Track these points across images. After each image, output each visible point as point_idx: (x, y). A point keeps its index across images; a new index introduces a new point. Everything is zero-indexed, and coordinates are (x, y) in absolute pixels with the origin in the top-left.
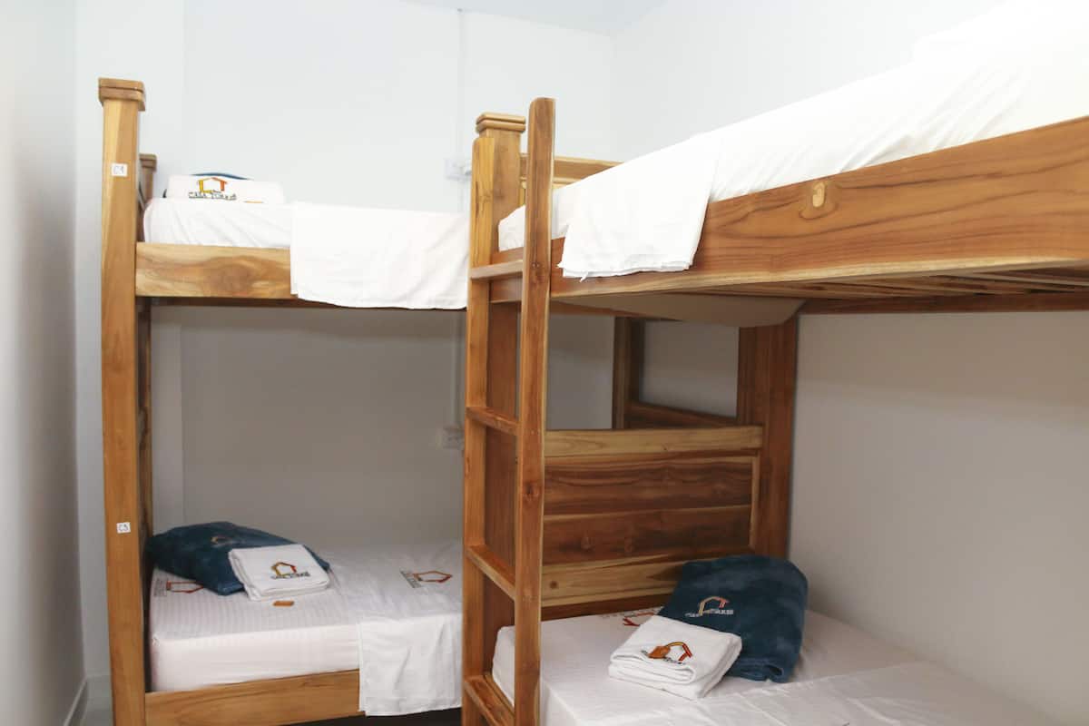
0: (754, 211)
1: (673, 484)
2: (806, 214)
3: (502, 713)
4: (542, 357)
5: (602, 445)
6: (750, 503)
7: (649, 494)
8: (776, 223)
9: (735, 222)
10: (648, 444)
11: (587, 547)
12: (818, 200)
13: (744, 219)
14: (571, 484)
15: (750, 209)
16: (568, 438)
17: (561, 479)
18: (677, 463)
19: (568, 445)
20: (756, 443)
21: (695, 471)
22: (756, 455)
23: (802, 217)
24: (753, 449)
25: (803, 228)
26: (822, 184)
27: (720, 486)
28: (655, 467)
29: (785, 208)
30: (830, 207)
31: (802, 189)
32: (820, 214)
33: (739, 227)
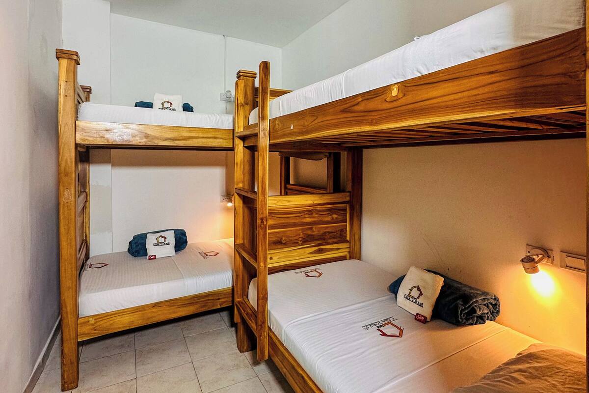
0: (362, 101)
1: (316, 215)
2: (388, 100)
3: (251, 315)
4: (266, 168)
5: (289, 201)
6: (346, 222)
7: (308, 220)
8: (372, 105)
9: (354, 105)
10: (307, 201)
11: (284, 242)
12: (395, 92)
13: (357, 104)
14: (277, 217)
15: (360, 100)
16: (275, 199)
17: (273, 215)
18: (318, 208)
19: (276, 202)
20: (348, 199)
21: (324, 211)
22: (348, 203)
23: (387, 101)
24: (347, 201)
25: (387, 106)
26: (396, 86)
27: (335, 216)
28: (310, 209)
29: (378, 98)
30: (401, 95)
31: (387, 89)
32: (396, 99)
33: (356, 108)
